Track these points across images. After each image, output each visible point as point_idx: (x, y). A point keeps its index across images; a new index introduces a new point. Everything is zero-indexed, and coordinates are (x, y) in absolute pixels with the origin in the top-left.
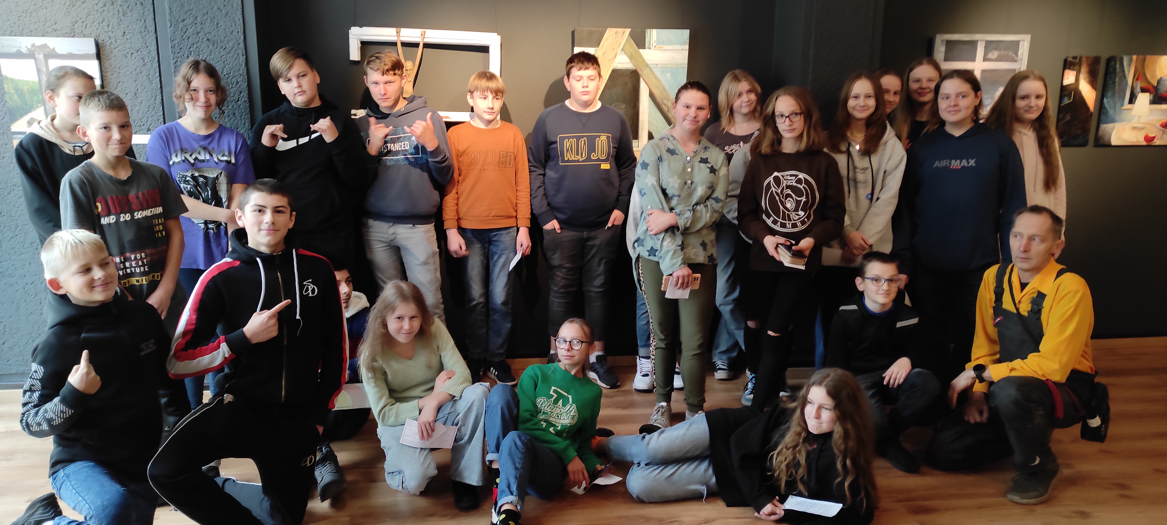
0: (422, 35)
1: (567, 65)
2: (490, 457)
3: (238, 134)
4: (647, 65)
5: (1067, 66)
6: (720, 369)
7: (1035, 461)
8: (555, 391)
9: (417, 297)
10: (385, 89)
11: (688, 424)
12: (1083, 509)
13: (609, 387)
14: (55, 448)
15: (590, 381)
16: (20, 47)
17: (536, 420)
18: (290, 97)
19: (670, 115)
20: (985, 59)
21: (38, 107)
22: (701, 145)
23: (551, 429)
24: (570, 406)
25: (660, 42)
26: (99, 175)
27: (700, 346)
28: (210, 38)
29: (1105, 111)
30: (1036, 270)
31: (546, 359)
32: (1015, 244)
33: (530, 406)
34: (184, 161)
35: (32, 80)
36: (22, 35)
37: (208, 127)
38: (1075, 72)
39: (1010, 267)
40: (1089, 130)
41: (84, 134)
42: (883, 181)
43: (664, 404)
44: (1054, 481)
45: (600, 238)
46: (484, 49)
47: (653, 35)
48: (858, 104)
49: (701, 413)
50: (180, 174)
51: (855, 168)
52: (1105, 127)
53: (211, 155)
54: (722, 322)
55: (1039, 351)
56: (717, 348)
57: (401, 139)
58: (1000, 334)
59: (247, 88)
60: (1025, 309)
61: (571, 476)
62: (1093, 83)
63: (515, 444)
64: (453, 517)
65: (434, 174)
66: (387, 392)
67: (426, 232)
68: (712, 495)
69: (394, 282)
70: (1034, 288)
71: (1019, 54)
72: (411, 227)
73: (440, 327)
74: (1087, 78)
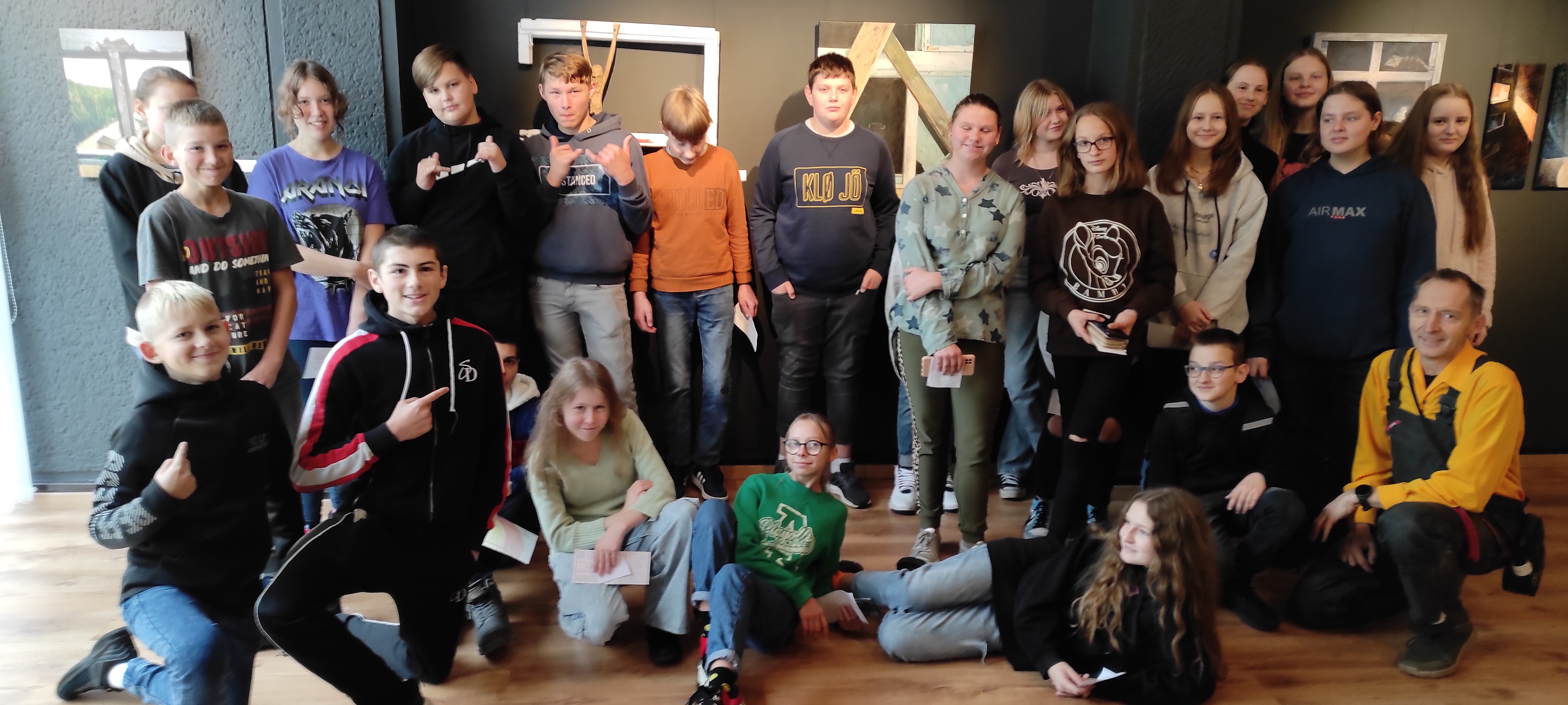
0: (615, 30)
1: (810, 70)
2: (697, 596)
3: (369, 160)
4: (917, 73)
5: (1498, 79)
6: (1007, 485)
7: (1438, 620)
8: (784, 510)
9: (604, 381)
10: (569, 100)
11: (964, 557)
12: (1504, 686)
13: (857, 506)
14: (128, 568)
15: (830, 497)
16: (90, 43)
17: (758, 548)
18: (437, 114)
19: (947, 141)
20: (1383, 68)
21: (111, 122)
22: (986, 182)
23: (779, 561)
24: (804, 529)
25: (935, 41)
26: (187, 209)
27: (981, 454)
28: (335, 32)
29: (1549, 140)
30: (1448, 357)
31: (772, 467)
32: (1417, 322)
33: (749, 529)
34: (300, 198)
35: (105, 86)
36: (92, 26)
37: (328, 151)
38: (1508, 87)
39: (1409, 352)
40: (1525, 167)
41: (170, 156)
42: (1233, 233)
43: (931, 530)
44: (1464, 647)
45: (848, 306)
46: (698, 50)
47: (926, 31)
48: (1201, 128)
49: (981, 544)
50: (296, 215)
51: (1195, 215)
52: (1549, 163)
53: (336, 187)
54: (1012, 420)
55: (1446, 469)
56: (1004, 455)
57: (586, 171)
58: (1394, 444)
59: (383, 99)
60: (1431, 411)
61: (805, 624)
62: (1533, 101)
63: (732, 581)
64: (647, 673)
65: (626, 218)
66: (563, 507)
67: (615, 294)
68: (994, 654)
69: (574, 359)
70: (1443, 383)
71: (1430, 60)
72: (595, 287)
73: (632, 420)
74: (1526, 95)
